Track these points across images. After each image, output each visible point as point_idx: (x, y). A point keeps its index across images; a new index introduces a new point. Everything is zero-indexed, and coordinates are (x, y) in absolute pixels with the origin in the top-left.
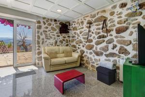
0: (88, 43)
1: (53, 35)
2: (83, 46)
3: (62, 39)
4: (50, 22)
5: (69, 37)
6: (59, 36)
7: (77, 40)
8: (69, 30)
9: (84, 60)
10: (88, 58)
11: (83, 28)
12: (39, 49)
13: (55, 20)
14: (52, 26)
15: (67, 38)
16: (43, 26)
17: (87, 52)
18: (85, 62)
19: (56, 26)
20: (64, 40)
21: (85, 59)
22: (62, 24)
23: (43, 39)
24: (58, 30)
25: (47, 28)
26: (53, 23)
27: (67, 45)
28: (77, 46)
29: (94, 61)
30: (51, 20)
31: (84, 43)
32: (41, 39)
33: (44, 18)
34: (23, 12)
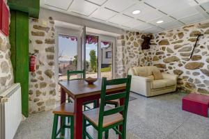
0: (191, 61)
1: (136, 52)
2: (180, 65)
3: (143, 57)
4: (132, 36)
5: (150, 53)
6: (140, 53)
7: (167, 57)
8: (150, 44)
9: (182, 84)
10: (191, 80)
11: (181, 41)
12: (124, 70)
13: (138, 33)
14: (134, 41)
15: (148, 55)
16: (127, 42)
17: (188, 73)
18: (184, 85)
19: (138, 40)
20: (145, 58)
21: (184, 82)
22: (144, 37)
23: (127, 58)
24: (140, 46)
25: (130, 43)
26: (135, 36)
27: (149, 65)
28: (168, 65)
29: (203, 83)
30: (134, 33)
31: (181, 60)
32: (125, 58)
33: (127, 32)
34: (109, 26)
